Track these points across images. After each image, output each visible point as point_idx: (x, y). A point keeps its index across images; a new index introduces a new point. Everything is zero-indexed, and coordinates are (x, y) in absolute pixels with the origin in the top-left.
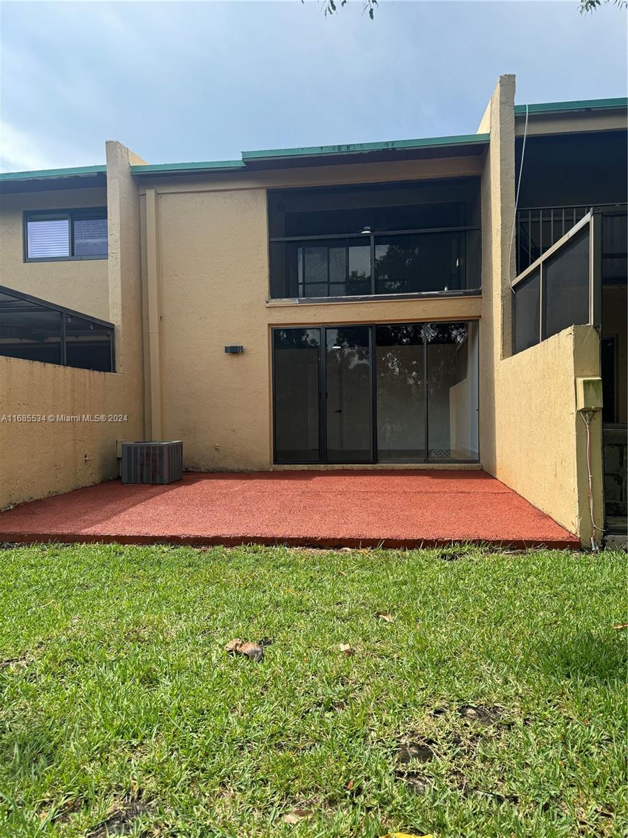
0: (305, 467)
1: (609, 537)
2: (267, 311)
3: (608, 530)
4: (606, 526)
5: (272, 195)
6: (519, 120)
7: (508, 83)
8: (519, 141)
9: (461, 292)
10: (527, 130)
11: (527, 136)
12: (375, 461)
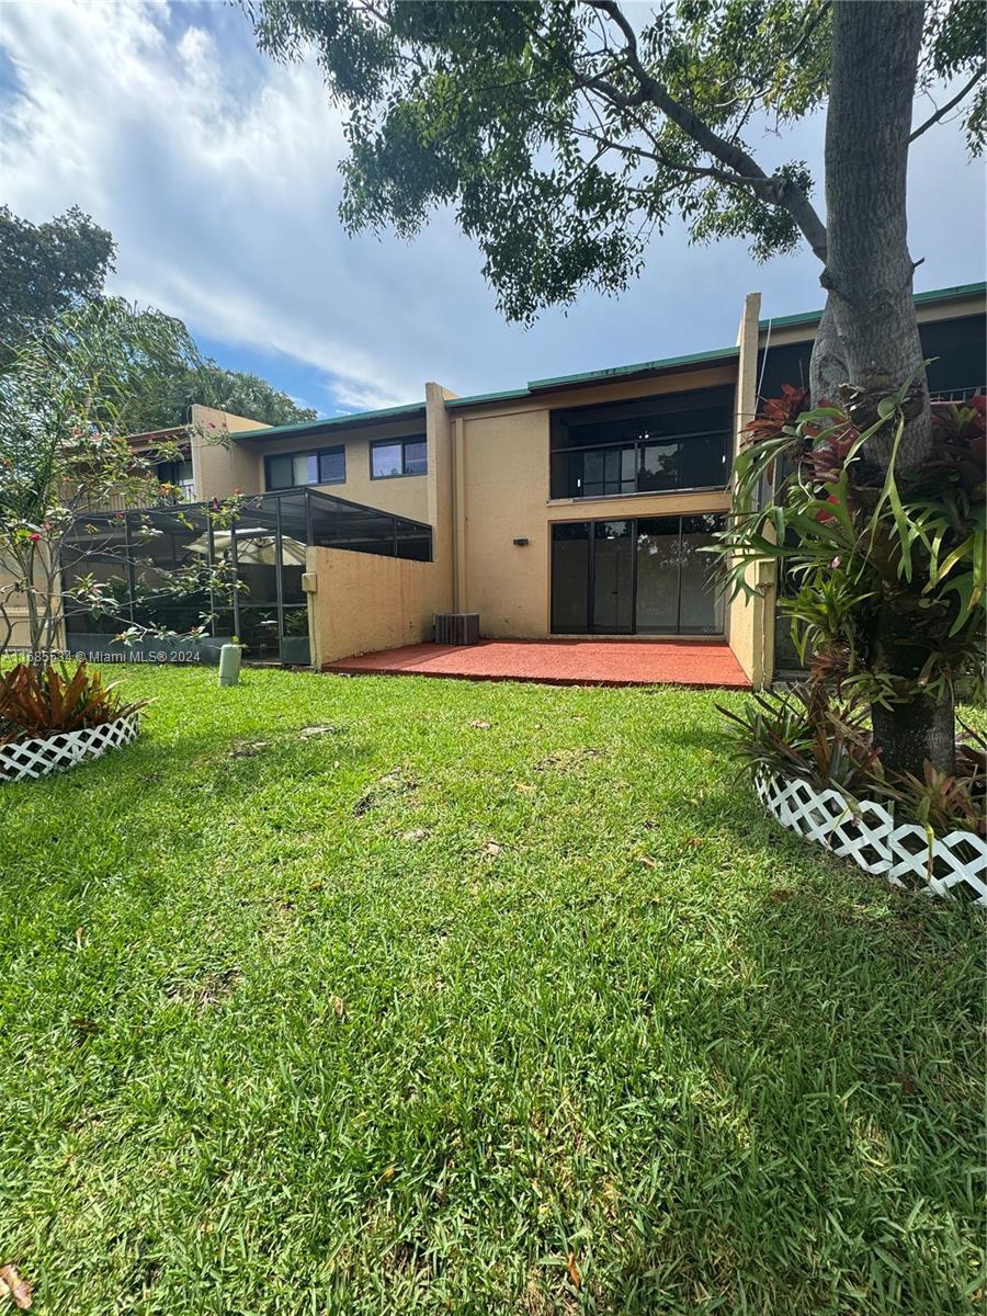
0: (576, 636)
1: (776, 683)
2: (547, 510)
3: (776, 677)
4: (775, 675)
5: (552, 413)
6: (762, 334)
7: (754, 301)
8: (761, 352)
9: (713, 488)
10: (768, 343)
11: (770, 349)
12: (634, 633)
